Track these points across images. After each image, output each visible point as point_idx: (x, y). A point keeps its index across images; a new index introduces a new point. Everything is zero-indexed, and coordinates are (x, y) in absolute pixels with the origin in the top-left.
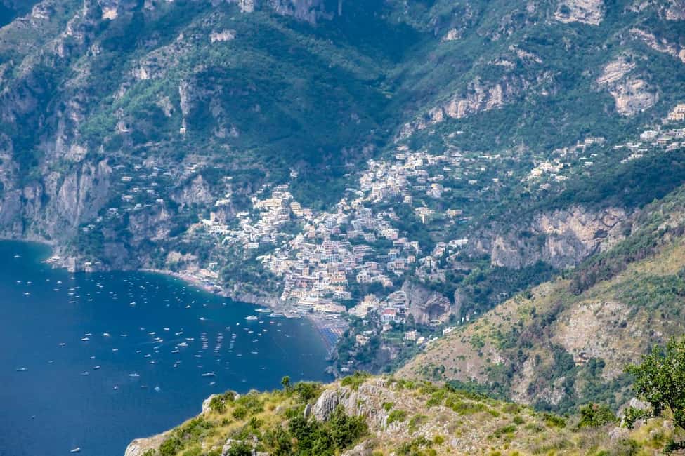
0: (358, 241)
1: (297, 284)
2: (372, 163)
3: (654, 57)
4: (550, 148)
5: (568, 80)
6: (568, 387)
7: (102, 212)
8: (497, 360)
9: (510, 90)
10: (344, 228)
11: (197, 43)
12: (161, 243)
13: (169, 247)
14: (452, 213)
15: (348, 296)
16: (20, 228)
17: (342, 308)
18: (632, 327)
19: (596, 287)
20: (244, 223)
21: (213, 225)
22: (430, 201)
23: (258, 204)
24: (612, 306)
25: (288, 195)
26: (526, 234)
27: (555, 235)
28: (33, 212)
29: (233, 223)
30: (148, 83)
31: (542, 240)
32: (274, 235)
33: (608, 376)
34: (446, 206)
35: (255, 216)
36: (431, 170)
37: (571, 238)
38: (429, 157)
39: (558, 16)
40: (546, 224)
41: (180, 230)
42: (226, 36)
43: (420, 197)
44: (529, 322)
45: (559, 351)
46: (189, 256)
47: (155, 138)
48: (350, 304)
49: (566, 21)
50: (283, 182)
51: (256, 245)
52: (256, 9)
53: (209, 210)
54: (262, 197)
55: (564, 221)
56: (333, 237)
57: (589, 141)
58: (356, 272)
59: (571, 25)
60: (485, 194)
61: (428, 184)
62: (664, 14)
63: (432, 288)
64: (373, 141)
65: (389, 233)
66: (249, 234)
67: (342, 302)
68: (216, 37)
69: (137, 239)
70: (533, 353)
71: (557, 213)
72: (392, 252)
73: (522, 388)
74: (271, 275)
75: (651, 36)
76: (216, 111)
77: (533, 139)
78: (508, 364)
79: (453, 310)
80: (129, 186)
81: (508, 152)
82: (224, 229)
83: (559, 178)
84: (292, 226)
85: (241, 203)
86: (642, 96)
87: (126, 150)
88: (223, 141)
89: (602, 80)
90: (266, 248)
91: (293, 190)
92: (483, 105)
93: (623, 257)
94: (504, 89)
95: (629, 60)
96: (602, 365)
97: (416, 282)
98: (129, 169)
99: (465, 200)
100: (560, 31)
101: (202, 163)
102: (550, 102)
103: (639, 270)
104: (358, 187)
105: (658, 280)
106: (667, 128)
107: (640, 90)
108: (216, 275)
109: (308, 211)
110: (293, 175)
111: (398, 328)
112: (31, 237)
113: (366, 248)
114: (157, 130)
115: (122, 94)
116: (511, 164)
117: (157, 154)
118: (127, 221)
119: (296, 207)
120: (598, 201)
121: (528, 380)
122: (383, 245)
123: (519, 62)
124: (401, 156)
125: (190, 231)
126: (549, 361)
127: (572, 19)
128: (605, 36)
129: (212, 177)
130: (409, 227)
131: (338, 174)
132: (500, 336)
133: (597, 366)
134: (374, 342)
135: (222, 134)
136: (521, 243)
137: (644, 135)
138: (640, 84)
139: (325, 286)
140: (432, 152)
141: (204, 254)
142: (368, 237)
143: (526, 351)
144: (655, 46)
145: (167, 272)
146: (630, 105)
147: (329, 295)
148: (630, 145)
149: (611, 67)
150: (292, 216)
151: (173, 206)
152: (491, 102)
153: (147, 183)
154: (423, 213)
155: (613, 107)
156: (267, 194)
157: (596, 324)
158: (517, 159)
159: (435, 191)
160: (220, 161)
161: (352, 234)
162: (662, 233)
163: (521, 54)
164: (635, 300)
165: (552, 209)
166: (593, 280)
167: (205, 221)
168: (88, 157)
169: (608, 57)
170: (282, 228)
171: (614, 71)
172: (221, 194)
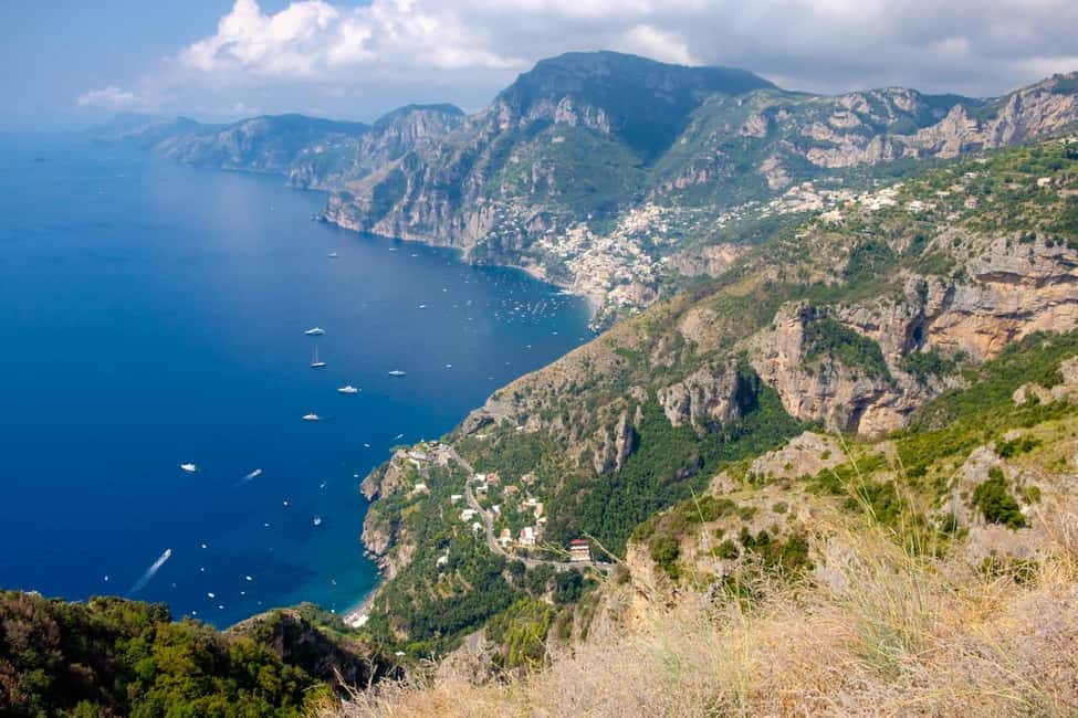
0: (618, 255)
1: (583, 278)
2: (632, 211)
3: (792, 157)
4: (731, 206)
5: (743, 168)
6: (677, 357)
7: (488, 234)
8: (646, 338)
9: (711, 173)
10: (610, 248)
11: (545, 144)
12: (517, 252)
13: (521, 254)
14: (672, 241)
15: (609, 285)
16: (449, 241)
17: (605, 291)
18: (716, 325)
19: (705, 299)
20: (561, 243)
21: (545, 244)
22: (660, 234)
23: (569, 232)
24: (708, 312)
25: (586, 228)
26: (698, 258)
27: (713, 259)
28: (456, 232)
29: (555, 242)
30: (518, 165)
31: (707, 262)
32: (576, 250)
33: (699, 352)
34: (669, 237)
35: (568, 239)
36: (663, 217)
37: (722, 261)
38: (663, 210)
39: (741, 132)
40: (709, 252)
41: (527, 245)
42: (559, 140)
43: (654, 231)
44: (666, 316)
45: (679, 335)
46: (532, 260)
47: (518, 195)
48: (610, 289)
49: (745, 135)
50: (584, 220)
51: (566, 255)
52: (578, 125)
53: (542, 234)
54: (571, 229)
55: (719, 252)
56: (604, 252)
57: (751, 203)
58: (615, 272)
59: (748, 137)
60: (692, 231)
61: (660, 224)
62: (800, 132)
63: (646, 284)
64: (634, 199)
65: (636, 251)
66: (562, 248)
67: (606, 288)
68: (555, 140)
69: (505, 250)
70: (666, 335)
71: (716, 247)
72: (636, 262)
73: (656, 355)
74: (570, 272)
75: (792, 145)
76: (550, 181)
77: (720, 203)
78: (651, 339)
79: (656, 298)
80: (503, 220)
81: (706, 208)
82: (549, 245)
83: (722, 226)
84: (586, 245)
85: (560, 232)
86: (784, 179)
87: (503, 201)
88: (552, 198)
89: (763, 169)
90: (570, 257)
91: (588, 225)
92: (696, 181)
93: (720, 283)
94: (707, 173)
95: (777, 158)
96: (697, 345)
97: (638, 281)
98: (503, 212)
99: (680, 234)
100: (741, 141)
101: (541, 210)
102: (732, 181)
103: (727, 291)
104: (623, 224)
105: (735, 298)
106: (785, 200)
107: (783, 175)
108: (544, 270)
109: (596, 237)
110: (590, 217)
111: (626, 306)
112: (455, 245)
113: (621, 259)
114: (520, 191)
115: (505, 170)
116: (707, 214)
117: (518, 204)
118: (500, 239)
119: (589, 235)
120: (739, 241)
121: (660, 350)
122: (632, 257)
123: (717, 158)
124: (648, 208)
125: (533, 246)
126: (672, 340)
127: (749, 134)
128: (766, 144)
129: (545, 217)
130: (647, 247)
131: (615, 217)
132: (649, 324)
133: (694, 346)
134: (614, 313)
135: (552, 194)
136: (695, 263)
137: (772, 204)
138: (783, 172)
139: (597, 279)
140: (665, 207)
141: (539, 258)
142: (623, 253)
143: (661, 334)
144: (793, 150)
145: (520, 267)
146: (776, 184)
147: (599, 284)
148: (765, 210)
149: (767, 162)
150: (587, 240)
151: (524, 233)
152: (700, 180)
153: (512, 220)
154: (656, 240)
155: (766, 184)
156: (574, 227)
157: (699, 321)
158: (711, 212)
159: (664, 229)
160: (549, 208)
161: (615, 251)
162: (744, 270)
163: (719, 153)
164: (720, 308)
165: (713, 244)
166: (704, 294)
167: (541, 241)
168: (484, 204)
169: (766, 156)
170: (581, 246)
171: (769, 164)
172: (549, 227)
